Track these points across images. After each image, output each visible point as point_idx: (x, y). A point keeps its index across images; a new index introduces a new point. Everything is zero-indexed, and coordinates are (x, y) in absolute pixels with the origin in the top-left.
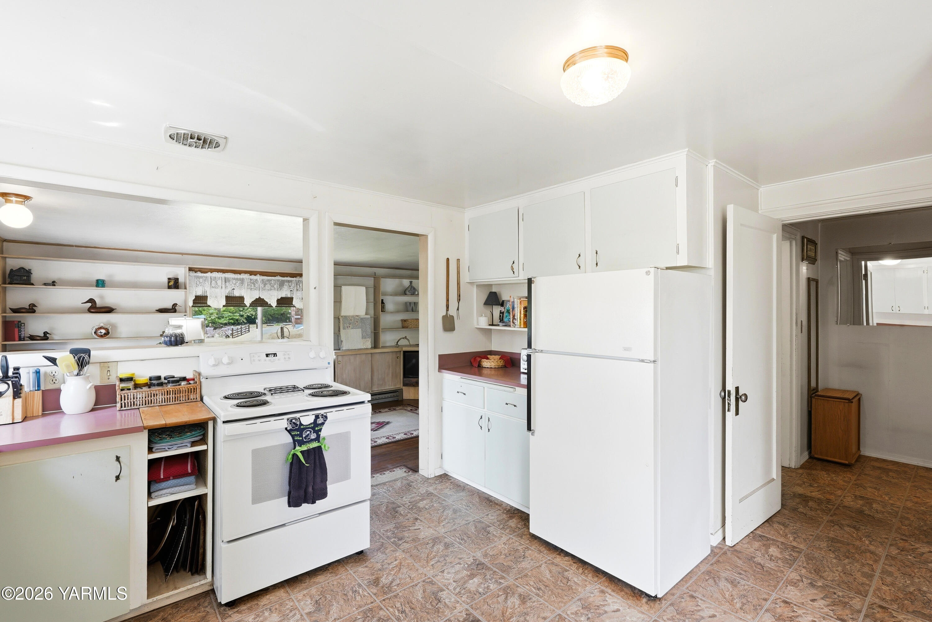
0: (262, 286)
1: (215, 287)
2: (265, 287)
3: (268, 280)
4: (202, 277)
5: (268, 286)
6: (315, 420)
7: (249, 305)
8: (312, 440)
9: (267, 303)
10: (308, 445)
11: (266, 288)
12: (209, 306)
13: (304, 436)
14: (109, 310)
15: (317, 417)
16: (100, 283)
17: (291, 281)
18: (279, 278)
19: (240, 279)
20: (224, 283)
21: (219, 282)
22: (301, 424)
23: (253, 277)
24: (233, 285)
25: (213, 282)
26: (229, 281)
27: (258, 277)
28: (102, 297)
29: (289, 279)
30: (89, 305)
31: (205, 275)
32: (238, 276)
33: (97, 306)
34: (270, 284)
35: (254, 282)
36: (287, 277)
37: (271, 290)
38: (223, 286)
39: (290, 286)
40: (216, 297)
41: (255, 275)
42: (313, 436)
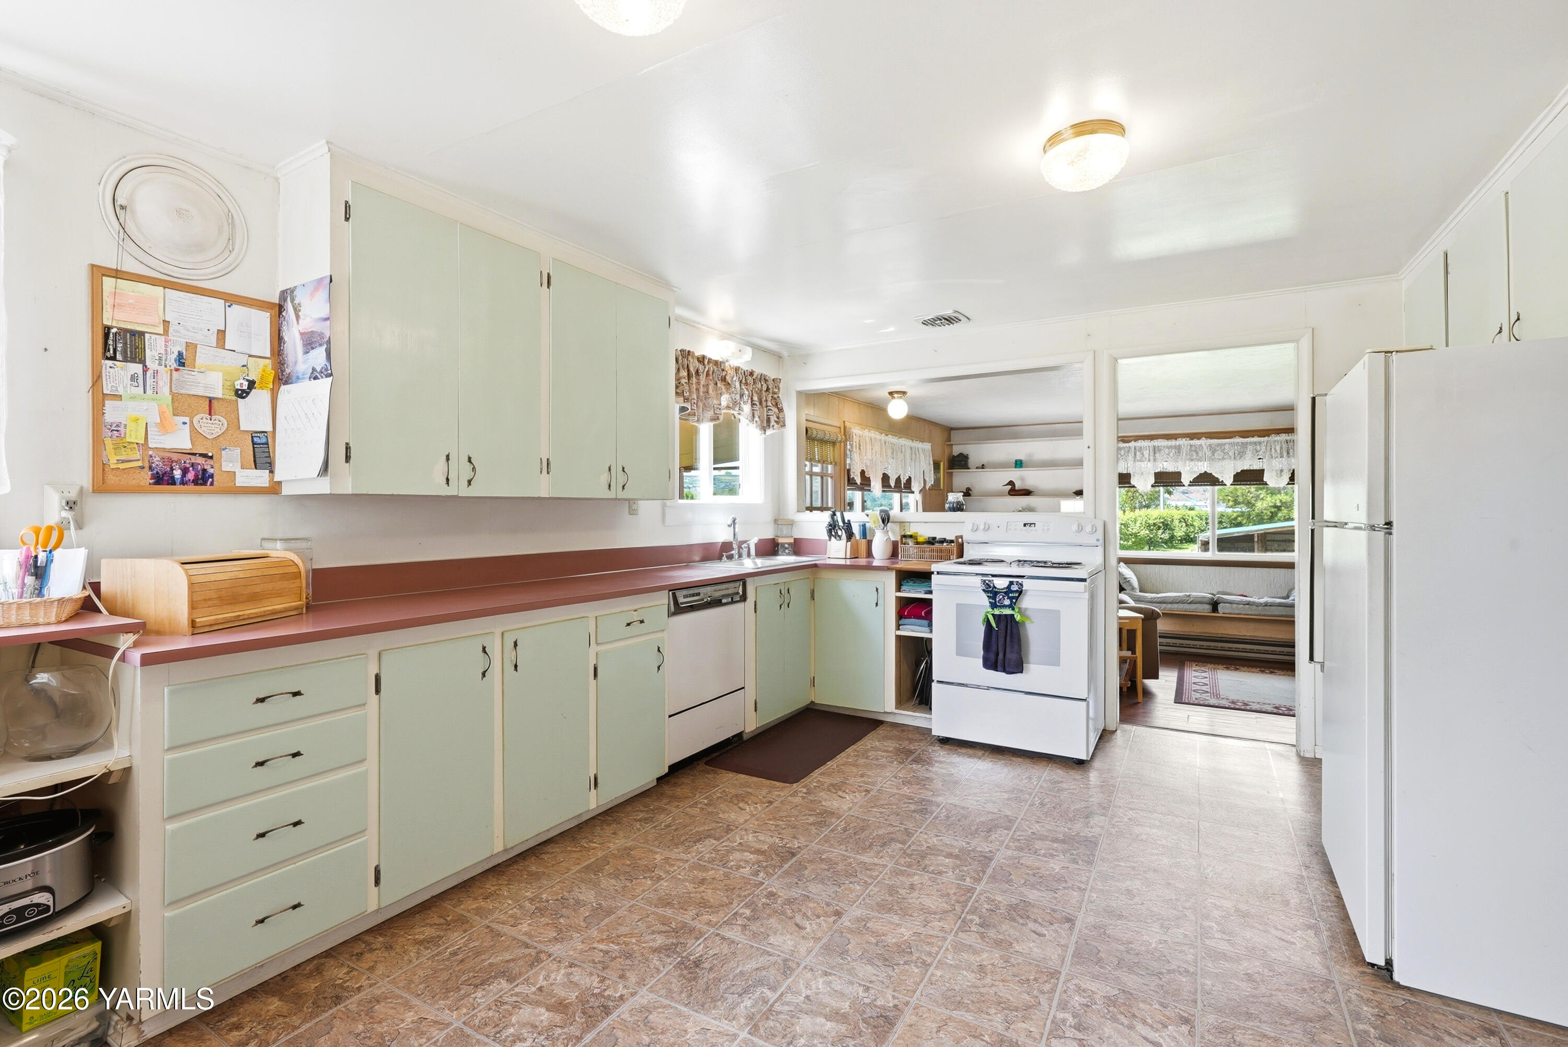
0: (1209, 453)
1: (1140, 461)
2: (1213, 455)
3: (1219, 445)
4: (1124, 448)
5: (1219, 454)
6: (1009, 587)
7: (1188, 483)
8: (1005, 606)
9: (1217, 480)
10: (1002, 610)
11: (1216, 456)
12: (1134, 487)
13: (997, 600)
14: (1027, 493)
15: (1011, 583)
16: (1019, 464)
17: (1260, 443)
18: (1238, 440)
19: (1175, 447)
20: (1152, 454)
21: (1146, 453)
22: (995, 587)
23: (1195, 442)
24: (1165, 456)
25: (1138, 453)
26: (1160, 450)
27: (1203, 442)
28: (1022, 479)
29: (1256, 439)
30: (1010, 487)
31: (1127, 445)
32: (1173, 443)
33: (1016, 488)
34: (1223, 451)
35: (1195, 450)
36: (1253, 437)
37: (1223, 459)
38: (1152, 458)
39: (1257, 451)
40: (1142, 474)
41: (1199, 439)
42: (1007, 602)
